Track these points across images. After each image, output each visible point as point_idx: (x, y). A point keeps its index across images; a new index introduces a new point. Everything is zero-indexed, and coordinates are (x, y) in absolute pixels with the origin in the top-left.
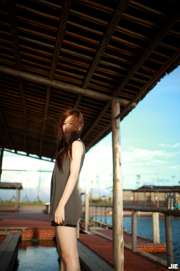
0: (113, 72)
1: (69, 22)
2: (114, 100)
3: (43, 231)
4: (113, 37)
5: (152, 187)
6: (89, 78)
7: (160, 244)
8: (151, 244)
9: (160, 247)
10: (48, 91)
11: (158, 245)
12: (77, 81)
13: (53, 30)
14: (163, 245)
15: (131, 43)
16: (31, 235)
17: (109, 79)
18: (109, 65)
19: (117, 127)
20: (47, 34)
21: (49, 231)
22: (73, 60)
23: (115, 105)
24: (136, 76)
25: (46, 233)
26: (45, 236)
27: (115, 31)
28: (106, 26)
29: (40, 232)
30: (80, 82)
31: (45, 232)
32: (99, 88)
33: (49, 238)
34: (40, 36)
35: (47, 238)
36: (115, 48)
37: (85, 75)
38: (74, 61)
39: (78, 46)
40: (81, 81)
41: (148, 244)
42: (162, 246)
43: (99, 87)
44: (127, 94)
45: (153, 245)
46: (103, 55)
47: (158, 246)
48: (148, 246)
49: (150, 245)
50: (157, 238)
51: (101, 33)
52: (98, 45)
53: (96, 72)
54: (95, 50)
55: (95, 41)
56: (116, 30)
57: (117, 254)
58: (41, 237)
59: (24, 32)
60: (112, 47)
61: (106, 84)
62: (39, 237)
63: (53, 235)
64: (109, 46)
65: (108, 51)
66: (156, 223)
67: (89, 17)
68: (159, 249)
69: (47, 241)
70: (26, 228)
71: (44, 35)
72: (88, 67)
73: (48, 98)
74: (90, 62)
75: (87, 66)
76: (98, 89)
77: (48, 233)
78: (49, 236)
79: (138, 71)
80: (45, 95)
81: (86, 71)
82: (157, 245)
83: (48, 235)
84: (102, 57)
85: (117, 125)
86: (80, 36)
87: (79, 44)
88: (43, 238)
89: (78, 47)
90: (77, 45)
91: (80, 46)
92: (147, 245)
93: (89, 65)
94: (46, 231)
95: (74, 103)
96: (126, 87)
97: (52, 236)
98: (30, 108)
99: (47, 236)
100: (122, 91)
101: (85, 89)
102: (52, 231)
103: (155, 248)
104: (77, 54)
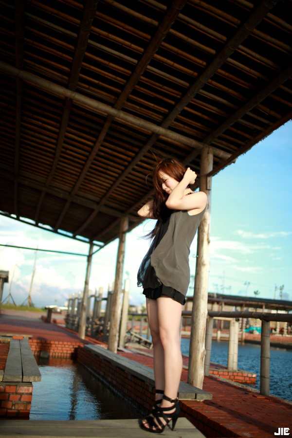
0: (214, 108)
1: (172, 31)
2: (206, 150)
3: (57, 343)
4: (230, 60)
5: (215, 296)
6: (176, 114)
7: (237, 371)
8: (225, 370)
9: (237, 376)
10: (107, 125)
11: (235, 372)
12: (155, 116)
13: (143, 38)
14: (242, 373)
15: (252, 71)
16: (37, 347)
17: (205, 117)
18: (210, 97)
19: (208, 188)
20: (132, 42)
21: (66, 343)
22: (158, 84)
23: (208, 156)
24: (246, 117)
25: (60, 346)
26: (58, 351)
27: (236, 52)
28: (223, 42)
29: (51, 344)
30: (159, 118)
31: (59, 344)
32: (186, 129)
33: (64, 353)
34: (121, 45)
35: (61, 353)
36: (227, 74)
37: (171, 108)
38: (161, 85)
39: (173, 64)
40: (161, 116)
41: (220, 370)
42: (240, 374)
43: (186, 127)
44: (224, 143)
45: (228, 372)
46: (208, 83)
47: (235, 374)
48: (220, 373)
49: (223, 372)
50: (233, 362)
51: (213, 51)
52: (203, 67)
53: (190, 105)
54: (196, 74)
55: (201, 62)
56: (237, 49)
57: (196, 367)
58: (52, 351)
59: (98, 35)
60: (223, 72)
61: (198, 125)
62: (50, 352)
63: (70, 350)
64: (220, 70)
65: (216, 78)
66: (234, 341)
67: (202, 26)
68: (235, 378)
69: (61, 358)
70: (30, 336)
71: (127, 43)
72: (179, 97)
73: (102, 136)
74: (184, 91)
75: (178, 95)
76: (184, 130)
77: (63, 346)
78: (65, 352)
79: (251, 111)
80: (99, 132)
81: (173, 103)
82: (233, 372)
83: (63, 350)
84: (206, 85)
85: (208, 186)
86: (180, 51)
87: (175, 62)
88: (55, 353)
89: (172, 66)
90: (171, 63)
91: (176, 65)
92: (218, 372)
93: (180, 94)
94: (61, 343)
95: (140, 148)
96: (228, 132)
97: (69, 352)
98: (67, 149)
99: (61, 351)
100: (219, 138)
101: (165, 128)
102: (69, 343)
103: (230, 376)
104: (168, 75)
